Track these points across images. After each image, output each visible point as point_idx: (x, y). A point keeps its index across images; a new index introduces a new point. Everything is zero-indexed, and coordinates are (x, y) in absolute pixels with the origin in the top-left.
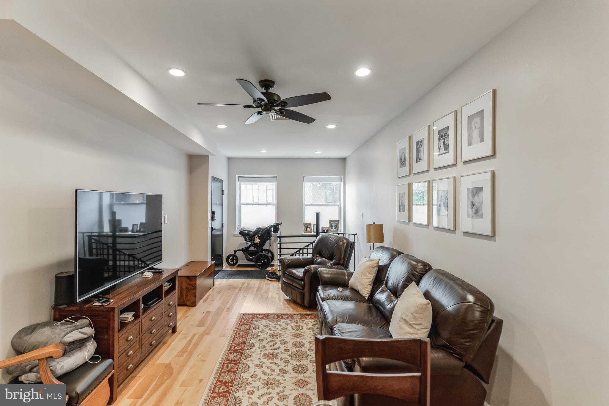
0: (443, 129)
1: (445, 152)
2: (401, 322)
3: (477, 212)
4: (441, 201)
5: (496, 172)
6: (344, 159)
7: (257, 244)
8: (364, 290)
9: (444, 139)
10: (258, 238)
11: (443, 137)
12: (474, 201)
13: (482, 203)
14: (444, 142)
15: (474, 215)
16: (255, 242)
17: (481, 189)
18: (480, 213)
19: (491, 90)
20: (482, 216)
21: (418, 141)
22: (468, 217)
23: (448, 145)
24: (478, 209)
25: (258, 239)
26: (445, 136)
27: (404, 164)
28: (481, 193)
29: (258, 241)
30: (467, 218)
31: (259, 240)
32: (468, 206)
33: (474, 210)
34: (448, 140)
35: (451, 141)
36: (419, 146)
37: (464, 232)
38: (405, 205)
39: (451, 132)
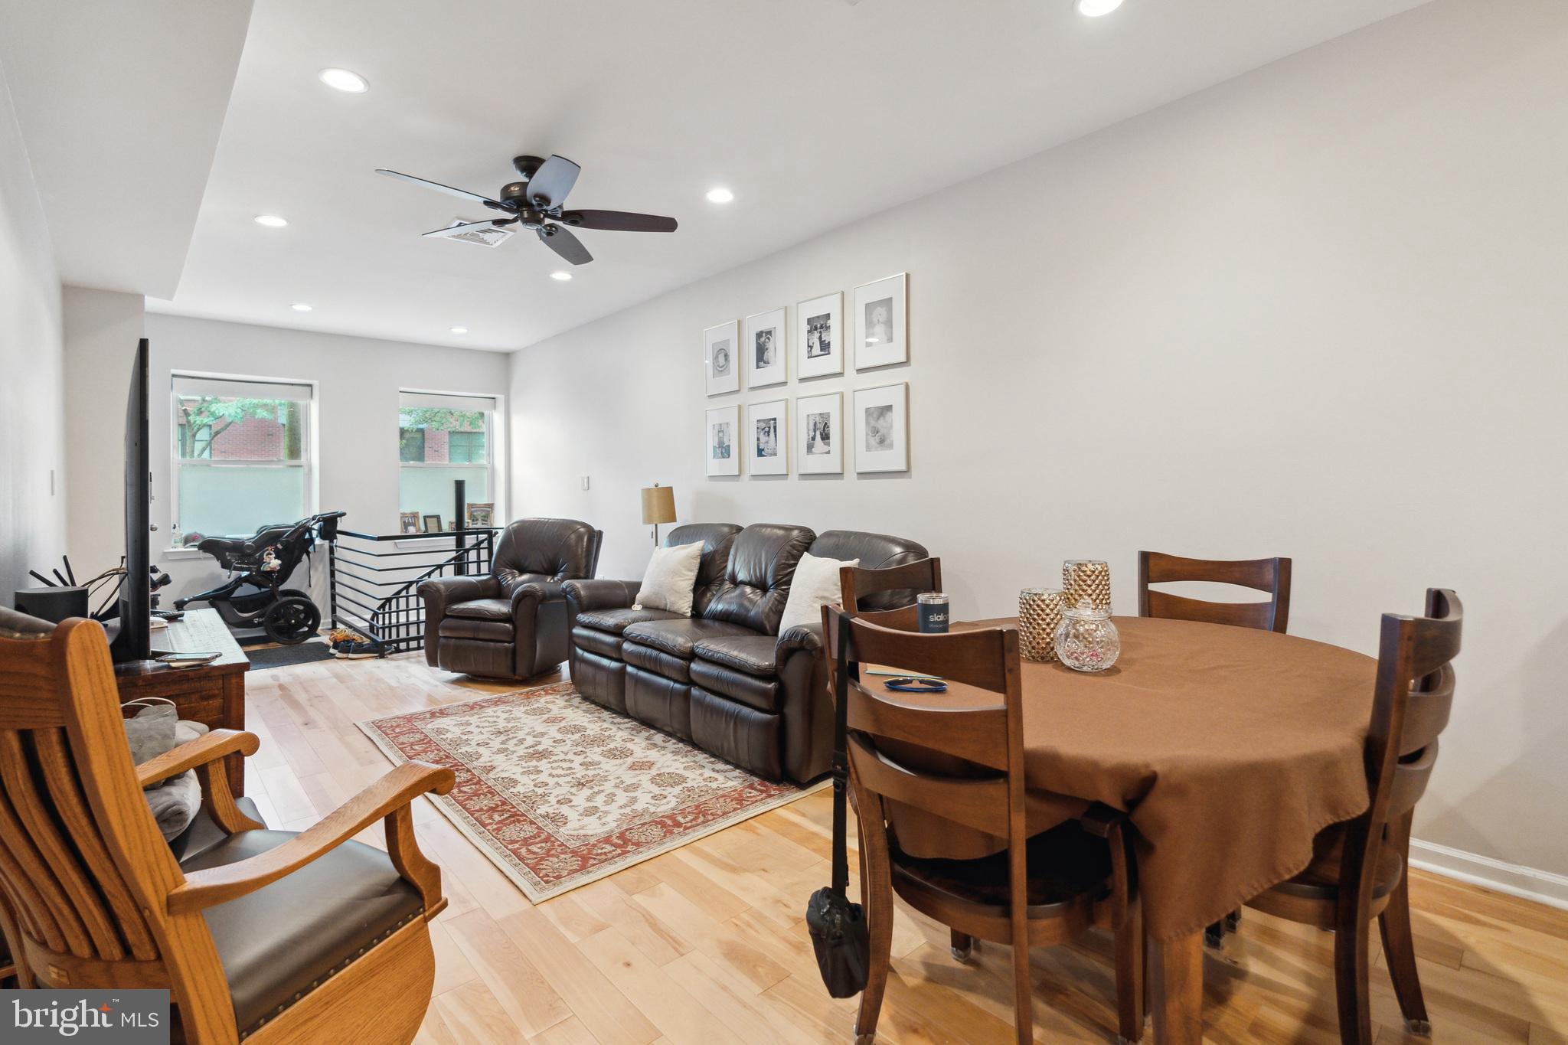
0: (818, 317)
1: (822, 353)
2: (816, 602)
3: (882, 441)
4: (815, 431)
5: (909, 384)
6: (507, 356)
7: (272, 572)
8: (682, 602)
9: (820, 332)
10: (274, 556)
11: (819, 330)
12: (878, 426)
13: (891, 427)
14: (820, 338)
15: (878, 445)
16: (265, 568)
17: (889, 408)
18: (888, 442)
19: (904, 274)
20: (891, 446)
21: (762, 332)
22: (868, 448)
23: (829, 342)
24: (884, 436)
25: (275, 558)
26: (821, 327)
27: (722, 371)
28: (889, 414)
29: (274, 563)
30: (867, 451)
31: (279, 562)
32: (867, 434)
33: (877, 438)
34: (829, 335)
35: (833, 337)
36: (763, 339)
37: (858, 474)
38: (729, 446)
39: (834, 323)
